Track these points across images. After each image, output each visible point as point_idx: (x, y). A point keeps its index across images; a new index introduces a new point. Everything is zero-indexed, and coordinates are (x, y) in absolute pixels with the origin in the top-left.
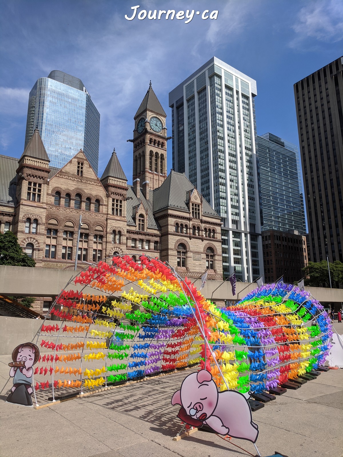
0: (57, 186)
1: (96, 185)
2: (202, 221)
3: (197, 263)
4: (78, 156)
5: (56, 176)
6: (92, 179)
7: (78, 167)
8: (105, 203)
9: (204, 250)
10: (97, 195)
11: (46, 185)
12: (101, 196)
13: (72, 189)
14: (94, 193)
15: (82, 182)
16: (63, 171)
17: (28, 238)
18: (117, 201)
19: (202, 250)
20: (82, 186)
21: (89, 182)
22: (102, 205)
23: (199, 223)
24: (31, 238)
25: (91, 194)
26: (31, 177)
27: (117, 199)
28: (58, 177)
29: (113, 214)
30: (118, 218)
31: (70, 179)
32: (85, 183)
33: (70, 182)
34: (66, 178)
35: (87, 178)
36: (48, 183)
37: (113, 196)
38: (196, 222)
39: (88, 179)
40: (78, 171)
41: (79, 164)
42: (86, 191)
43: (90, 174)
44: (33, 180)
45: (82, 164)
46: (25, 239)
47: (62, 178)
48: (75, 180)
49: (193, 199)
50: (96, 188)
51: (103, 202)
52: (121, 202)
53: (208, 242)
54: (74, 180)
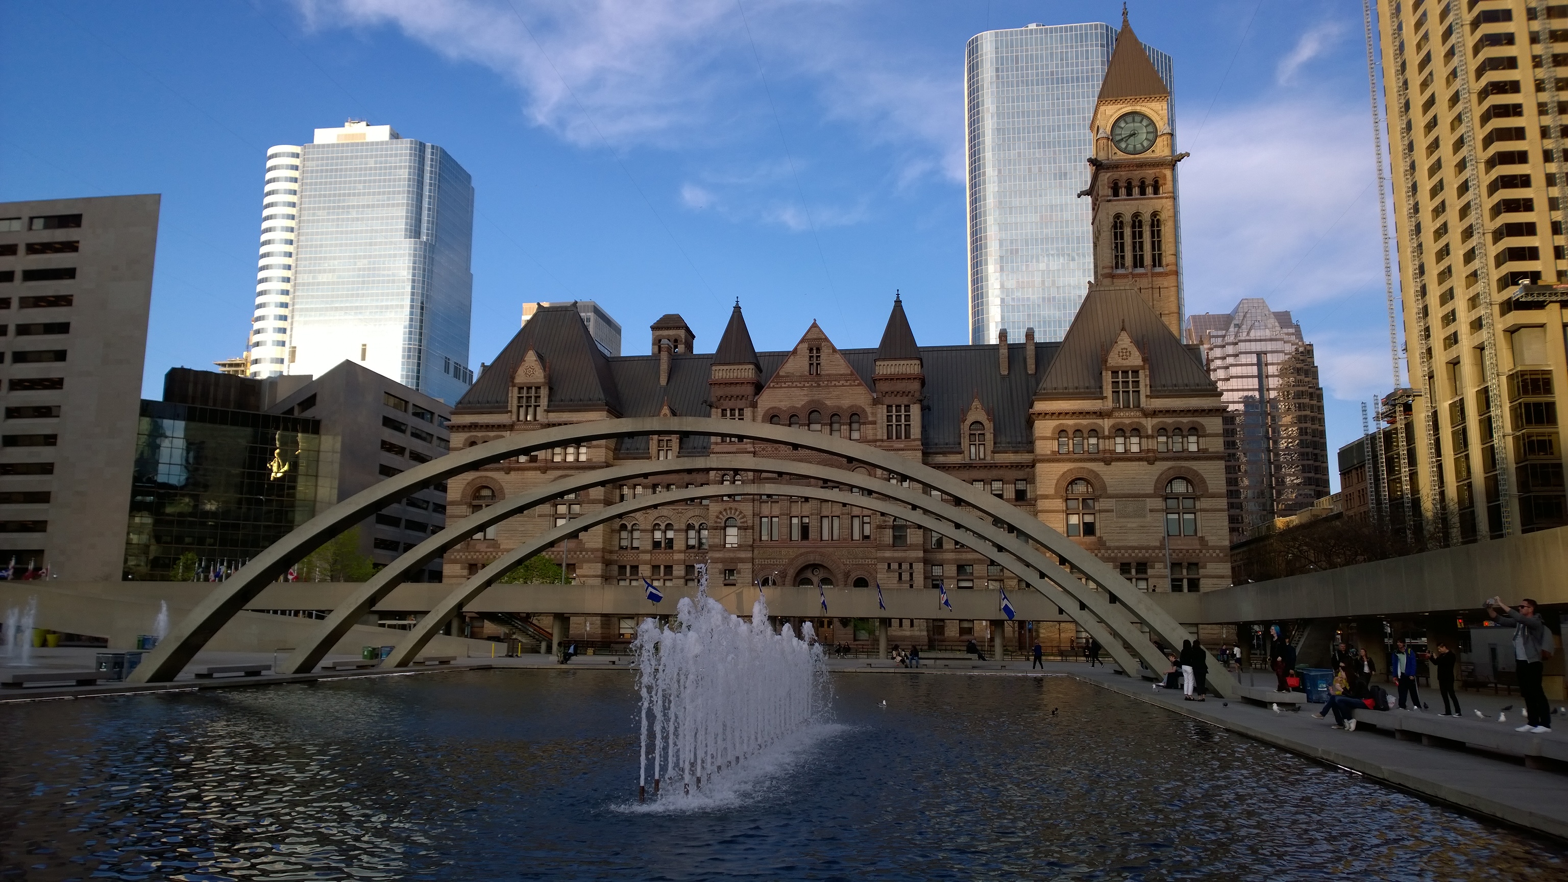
0: (773, 405)
1: (851, 385)
2: (1147, 414)
3: (1133, 523)
4: (809, 337)
5: (769, 387)
6: (841, 375)
7: (811, 357)
8: (870, 419)
9: (1156, 488)
10: (852, 406)
11: (750, 409)
12: (862, 405)
13: (799, 406)
14: (846, 403)
15: (819, 386)
16: (781, 374)
17: (725, 510)
18: (898, 407)
19: (1150, 490)
20: (819, 395)
21: (833, 383)
22: (864, 423)
23: (1137, 420)
24: (731, 509)
25: (839, 407)
26: (725, 400)
27: (898, 403)
28: (774, 387)
29: (889, 437)
30: (902, 446)
31: (796, 387)
32: (827, 386)
33: (797, 392)
34: (789, 387)
35: (829, 375)
36: (754, 405)
37: (888, 400)
38: (1127, 418)
39: (831, 378)
40: (811, 364)
41: (811, 350)
42: (828, 403)
43: (836, 365)
44: (728, 404)
45: (818, 350)
46: (721, 513)
47: (781, 387)
48: (807, 385)
49: (1114, 360)
50: (851, 392)
51: (867, 417)
52: (907, 407)
53: (1170, 464)
54: (804, 386)
